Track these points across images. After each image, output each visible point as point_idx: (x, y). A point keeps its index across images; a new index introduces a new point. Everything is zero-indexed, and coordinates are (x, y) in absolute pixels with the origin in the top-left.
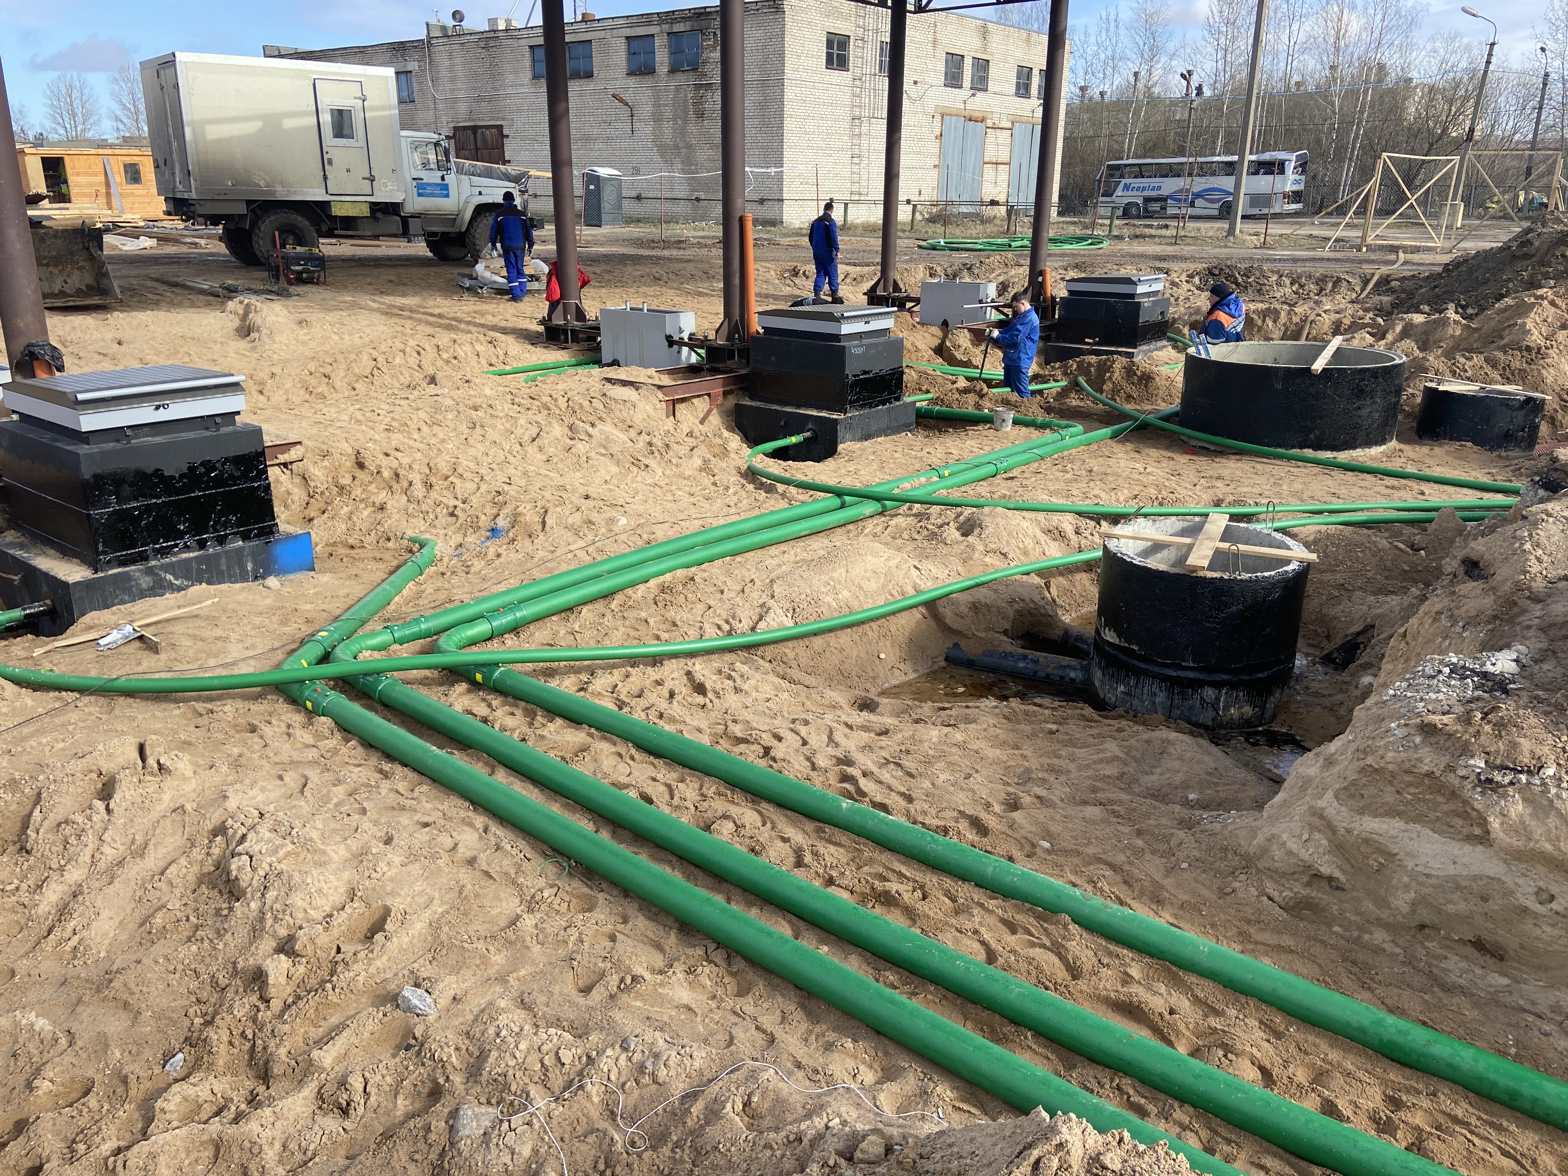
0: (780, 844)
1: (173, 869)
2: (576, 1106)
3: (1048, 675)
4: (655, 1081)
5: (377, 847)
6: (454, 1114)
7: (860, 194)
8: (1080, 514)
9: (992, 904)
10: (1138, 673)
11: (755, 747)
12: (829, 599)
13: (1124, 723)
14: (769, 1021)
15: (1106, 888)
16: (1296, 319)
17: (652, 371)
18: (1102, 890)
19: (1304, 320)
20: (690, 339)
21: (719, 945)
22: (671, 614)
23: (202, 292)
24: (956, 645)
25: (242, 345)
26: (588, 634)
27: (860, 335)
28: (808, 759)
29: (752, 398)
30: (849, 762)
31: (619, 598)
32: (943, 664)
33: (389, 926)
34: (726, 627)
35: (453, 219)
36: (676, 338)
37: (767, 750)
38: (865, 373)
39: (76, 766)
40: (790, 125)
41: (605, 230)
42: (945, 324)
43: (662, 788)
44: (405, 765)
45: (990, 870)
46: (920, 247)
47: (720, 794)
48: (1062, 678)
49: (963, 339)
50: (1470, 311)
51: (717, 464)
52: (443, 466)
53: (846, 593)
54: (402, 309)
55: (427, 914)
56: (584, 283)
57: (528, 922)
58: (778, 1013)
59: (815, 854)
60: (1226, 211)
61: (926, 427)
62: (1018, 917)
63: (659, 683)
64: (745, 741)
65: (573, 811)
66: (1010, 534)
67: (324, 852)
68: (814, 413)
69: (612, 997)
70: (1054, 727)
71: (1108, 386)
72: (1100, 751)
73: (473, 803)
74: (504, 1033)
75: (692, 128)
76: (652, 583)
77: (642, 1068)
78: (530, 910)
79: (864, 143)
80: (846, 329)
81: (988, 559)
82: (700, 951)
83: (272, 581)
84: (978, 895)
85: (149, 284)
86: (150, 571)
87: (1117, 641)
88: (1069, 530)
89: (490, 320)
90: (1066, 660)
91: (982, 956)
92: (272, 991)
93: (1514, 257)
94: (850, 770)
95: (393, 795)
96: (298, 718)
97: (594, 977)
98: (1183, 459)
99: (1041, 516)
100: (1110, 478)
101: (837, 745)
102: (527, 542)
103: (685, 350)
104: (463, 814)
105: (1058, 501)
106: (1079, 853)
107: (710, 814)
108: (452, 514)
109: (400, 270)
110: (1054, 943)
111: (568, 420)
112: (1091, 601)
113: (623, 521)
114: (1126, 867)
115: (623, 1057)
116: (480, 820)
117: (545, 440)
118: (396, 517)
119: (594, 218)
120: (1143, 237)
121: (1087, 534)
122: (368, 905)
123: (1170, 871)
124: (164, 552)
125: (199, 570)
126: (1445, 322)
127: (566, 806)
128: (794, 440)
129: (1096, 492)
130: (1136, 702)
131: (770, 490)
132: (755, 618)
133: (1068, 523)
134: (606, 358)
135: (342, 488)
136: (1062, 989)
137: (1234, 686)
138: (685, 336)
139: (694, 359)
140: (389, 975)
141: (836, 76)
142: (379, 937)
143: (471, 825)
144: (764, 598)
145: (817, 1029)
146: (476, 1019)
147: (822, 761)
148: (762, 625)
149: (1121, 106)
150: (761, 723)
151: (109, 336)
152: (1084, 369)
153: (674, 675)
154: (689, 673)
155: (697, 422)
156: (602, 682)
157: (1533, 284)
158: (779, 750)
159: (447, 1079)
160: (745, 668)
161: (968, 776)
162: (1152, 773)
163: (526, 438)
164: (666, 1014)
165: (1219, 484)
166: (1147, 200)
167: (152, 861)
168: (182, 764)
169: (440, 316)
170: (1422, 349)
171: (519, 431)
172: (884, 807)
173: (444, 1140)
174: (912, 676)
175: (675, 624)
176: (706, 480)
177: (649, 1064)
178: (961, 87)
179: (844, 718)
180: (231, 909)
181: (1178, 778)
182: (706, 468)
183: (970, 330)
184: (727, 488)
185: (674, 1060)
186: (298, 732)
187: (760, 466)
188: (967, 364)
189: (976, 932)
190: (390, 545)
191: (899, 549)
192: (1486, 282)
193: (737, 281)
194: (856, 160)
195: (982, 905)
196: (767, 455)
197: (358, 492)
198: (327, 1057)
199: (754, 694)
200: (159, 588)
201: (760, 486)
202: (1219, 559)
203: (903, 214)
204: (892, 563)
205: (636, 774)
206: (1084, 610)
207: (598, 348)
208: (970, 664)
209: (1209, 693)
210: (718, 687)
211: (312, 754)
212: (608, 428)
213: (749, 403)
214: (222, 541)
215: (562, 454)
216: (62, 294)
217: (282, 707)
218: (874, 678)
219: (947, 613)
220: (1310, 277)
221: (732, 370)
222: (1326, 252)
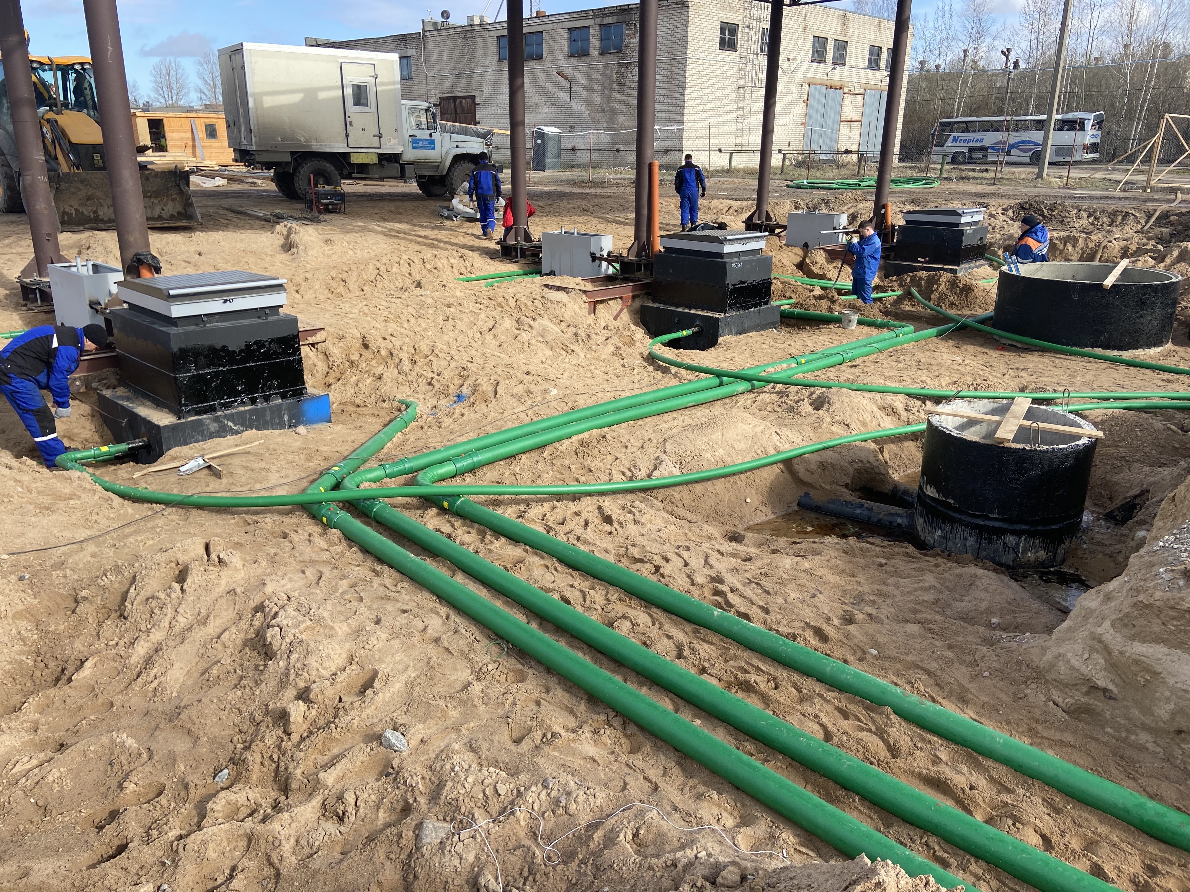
0: (666, 640)
1: (226, 635)
2: (508, 827)
3: (880, 521)
4: (567, 813)
5: (370, 626)
6: (419, 826)
7: (742, 145)
8: (909, 395)
9: (830, 695)
10: (953, 521)
11: (648, 566)
12: (708, 455)
13: (940, 560)
14: (654, 774)
15: (922, 688)
16: (1091, 245)
17: (579, 280)
18: (918, 689)
19: (1098, 245)
20: (608, 256)
21: (617, 713)
22: (588, 462)
23: (258, 218)
24: (807, 494)
25: (285, 257)
26: (526, 475)
27: (738, 254)
28: (689, 577)
29: (654, 301)
30: (721, 581)
31: (549, 450)
32: (796, 508)
33: (376, 684)
34: (629, 474)
35: (437, 166)
36: (598, 255)
37: (657, 568)
38: (742, 282)
39: (161, 558)
40: (689, 93)
41: (548, 174)
42: (806, 245)
43: (578, 593)
44: (391, 567)
45: (829, 669)
46: (788, 186)
47: (621, 600)
48: (891, 523)
49: (820, 257)
51: (626, 351)
52: (424, 348)
53: (721, 451)
54: (398, 232)
55: (404, 677)
56: (531, 213)
57: (477, 687)
58: (661, 768)
59: (692, 649)
60: (1036, 159)
61: (788, 325)
62: (850, 707)
63: (577, 514)
64: (641, 561)
65: (512, 607)
66: (852, 409)
67: (332, 628)
68: (701, 313)
69: (537, 747)
70: (883, 561)
71: (935, 296)
72: (920, 581)
73: (438, 597)
74: (457, 768)
75: (616, 96)
76: (574, 439)
77: (557, 802)
78: (478, 679)
79: (747, 106)
80: (728, 249)
81: (834, 429)
82: (603, 718)
83: (301, 429)
84: (818, 688)
85: (221, 212)
86: (217, 419)
87: (936, 496)
88: (900, 407)
89: (461, 240)
90: (894, 509)
91: (821, 735)
92: (293, 727)
94: (721, 587)
95: (382, 589)
96: (316, 529)
97: (524, 732)
98: (995, 354)
99: (878, 396)
100: (934, 367)
101: (711, 567)
102: (483, 406)
103: (604, 264)
104: (431, 604)
105: (892, 385)
106: (900, 660)
107: (613, 615)
108: (430, 384)
109: (399, 203)
110: (879, 729)
111: (516, 316)
112: (916, 464)
113: (554, 392)
114: (939, 673)
115: (544, 793)
116: (444, 610)
117: (498, 330)
118: (389, 384)
119: (540, 165)
120: (967, 178)
121: (914, 411)
122: (362, 668)
123: (974, 678)
124: (227, 406)
125: (251, 419)
127: (506, 603)
128: (685, 333)
129: (923, 378)
130: (950, 544)
131: (665, 371)
132: (651, 468)
133: (899, 402)
134: (545, 269)
135: (352, 362)
136: (884, 764)
137: (1031, 535)
138: (605, 253)
139: (611, 270)
140: (376, 720)
141: (728, 55)
142: (369, 692)
143: (437, 613)
144: (659, 453)
145: (691, 782)
146: (437, 757)
147: (699, 579)
148: (656, 473)
149: (952, 76)
150: (654, 548)
151: (192, 249)
152: (916, 282)
153: (590, 509)
154: (600, 508)
155: (612, 318)
156: (535, 511)
158: (667, 569)
159: (415, 800)
160: (642, 506)
161: (813, 596)
162: (962, 601)
163: (485, 328)
164: (576, 763)
165: (1024, 374)
166: (972, 150)
167: (212, 628)
168: (235, 559)
169: (426, 237)
171: (480, 323)
172: (746, 617)
173: (411, 845)
174: (771, 517)
175: (590, 471)
176: (617, 363)
177: (563, 799)
178: (824, 62)
179: (717, 546)
180: (266, 666)
181: (983, 606)
182: (617, 353)
183: (825, 250)
184: (633, 369)
185: (581, 798)
186: (317, 540)
187: (658, 353)
188: (823, 277)
189: (816, 716)
190: (385, 405)
191: (764, 419)
193: (645, 212)
194: (740, 120)
195: (821, 696)
196: (664, 344)
197: (363, 366)
198: (330, 778)
199: (649, 525)
200: (222, 432)
201: (658, 368)
202: (1022, 434)
203: (776, 160)
204: (759, 429)
205: (558, 581)
206: (910, 471)
207: (539, 262)
208: (817, 509)
209: (1011, 539)
210: (622, 519)
211: (326, 556)
212: (545, 322)
213: (651, 304)
214: (267, 399)
215: (511, 341)
216: (160, 218)
217: (306, 521)
218: (742, 517)
219: (800, 469)
220: (1103, 211)
221: (638, 280)
222: (1117, 193)
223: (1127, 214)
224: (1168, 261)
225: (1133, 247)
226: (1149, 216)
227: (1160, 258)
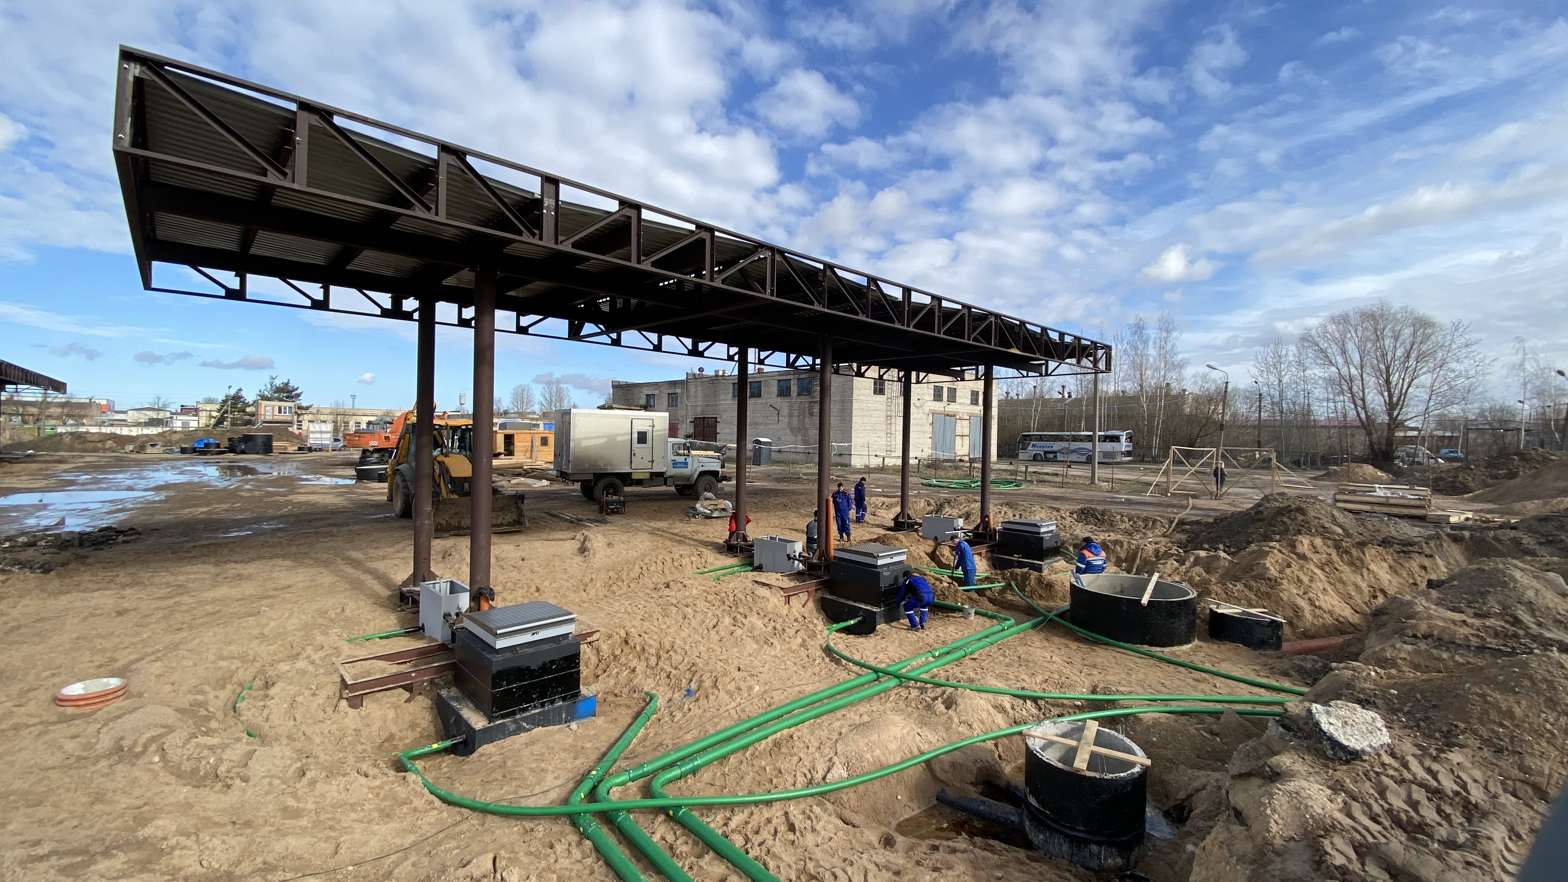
7: (891, 451)
8: (1014, 695)
10: (1051, 829)
12: (868, 756)
13: (1043, 867)
16: (1133, 547)
17: (779, 577)
19: (1138, 547)
22: (778, 764)
23: (566, 520)
24: (943, 790)
25: (579, 559)
26: (733, 776)
27: (888, 565)
29: (831, 593)
31: (751, 750)
32: (936, 802)
34: (809, 778)
35: (688, 479)
36: (791, 555)
40: (855, 420)
41: (762, 468)
42: (936, 538)
46: (922, 484)
50: (1232, 550)
51: (810, 643)
52: (667, 645)
53: (878, 752)
54: (659, 530)
60: (1090, 460)
63: (769, 821)
66: (973, 710)
68: (865, 607)
70: (1000, 873)
71: (1028, 589)
75: (807, 420)
76: (770, 739)
79: (893, 428)
81: (961, 730)
83: (574, 725)
85: (542, 515)
86: (515, 722)
87: (1037, 805)
88: (1008, 706)
89: (701, 537)
90: (1009, 808)
93: (1254, 520)
96: (575, 839)
98: (1074, 645)
99: (991, 696)
100: (1031, 665)
102: (705, 702)
103: (796, 563)
105: (1000, 685)
108: (668, 677)
109: (660, 503)
111: (733, 615)
113: (757, 688)
117: (720, 627)
118: (640, 677)
119: (757, 462)
120: (1044, 481)
121: (1018, 709)
124: (525, 710)
125: (539, 720)
126: (1218, 558)
128: (852, 622)
129: (1024, 677)
130: (1051, 847)
131: (838, 662)
132: (826, 769)
133: (1007, 701)
134: (756, 564)
135: (615, 657)
137: (1110, 845)
138: (796, 555)
139: (801, 568)
141: (879, 398)
144: (831, 754)
148: (829, 776)
149: (1027, 402)
150: (826, 862)
151: (519, 554)
152: (1014, 577)
153: (779, 816)
154: (786, 815)
155: (802, 607)
157: (1267, 538)
160: (817, 810)
163: (711, 626)
165: (1095, 672)
166: (1046, 453)
169: (676, 534)
170: (1208, 571)
171: (707, 621)
174: (917, 812)
175: (780, 772)
176: (803, 653)
178: (942, 401)
179: (874, 858)
182: (803, 645)
184: (814, 660)
186: (574, 851)
187: (833, 643)
190: (635, 695)
191: (909, 715)
192: (1239, 533)
194: (888, 436)
197: (623, 660)
199: (823, 833)
200: (519, 730)
201: (833, 660)
203: (912, 463)
204: (905, 731)
207: (753, 559)
208: (950, 804)
209: (1094, 848)
210: (802, 826)
212: (753, 619)
213: (829, 597)
214: (552, 702)
215: (728, 636)
216: (501, 525)
217: (569, 829)
218: (894, 813)
219: (937, 768)
220: (1139, 518)
221: (820, 577)
222: (1147, 497)
223: (1155, 521)
224: (1188, 564)
225: (1163, 550)
226: (1171, 522)
227: (1182, 562)
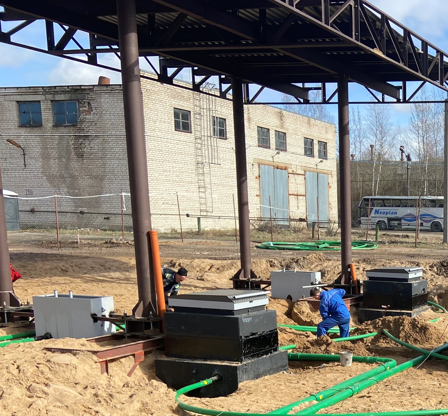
7: (207, 211)
17: (83, 340)
20: (110, 316)
29: (167, 355)
36: (99, 315)
38: (253, 334)
46: (257, 247)
61: (293, 367)
68: (218, 363)
80: (238, 306)
103: (107, 324)
128: (205, 382)
138: (107, 314)
141: (183, 136)
152: (386, 325)
155: (125, 375)
178: (269, 148)
183: (309, 302)
187: (186, 403)
193: (148, 275)
194: (202, 190)
196: (188, 395)
207: (31, 325)
213: (166, 359)
221: (148, 337)
